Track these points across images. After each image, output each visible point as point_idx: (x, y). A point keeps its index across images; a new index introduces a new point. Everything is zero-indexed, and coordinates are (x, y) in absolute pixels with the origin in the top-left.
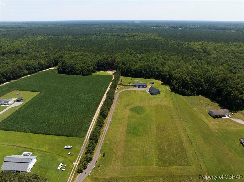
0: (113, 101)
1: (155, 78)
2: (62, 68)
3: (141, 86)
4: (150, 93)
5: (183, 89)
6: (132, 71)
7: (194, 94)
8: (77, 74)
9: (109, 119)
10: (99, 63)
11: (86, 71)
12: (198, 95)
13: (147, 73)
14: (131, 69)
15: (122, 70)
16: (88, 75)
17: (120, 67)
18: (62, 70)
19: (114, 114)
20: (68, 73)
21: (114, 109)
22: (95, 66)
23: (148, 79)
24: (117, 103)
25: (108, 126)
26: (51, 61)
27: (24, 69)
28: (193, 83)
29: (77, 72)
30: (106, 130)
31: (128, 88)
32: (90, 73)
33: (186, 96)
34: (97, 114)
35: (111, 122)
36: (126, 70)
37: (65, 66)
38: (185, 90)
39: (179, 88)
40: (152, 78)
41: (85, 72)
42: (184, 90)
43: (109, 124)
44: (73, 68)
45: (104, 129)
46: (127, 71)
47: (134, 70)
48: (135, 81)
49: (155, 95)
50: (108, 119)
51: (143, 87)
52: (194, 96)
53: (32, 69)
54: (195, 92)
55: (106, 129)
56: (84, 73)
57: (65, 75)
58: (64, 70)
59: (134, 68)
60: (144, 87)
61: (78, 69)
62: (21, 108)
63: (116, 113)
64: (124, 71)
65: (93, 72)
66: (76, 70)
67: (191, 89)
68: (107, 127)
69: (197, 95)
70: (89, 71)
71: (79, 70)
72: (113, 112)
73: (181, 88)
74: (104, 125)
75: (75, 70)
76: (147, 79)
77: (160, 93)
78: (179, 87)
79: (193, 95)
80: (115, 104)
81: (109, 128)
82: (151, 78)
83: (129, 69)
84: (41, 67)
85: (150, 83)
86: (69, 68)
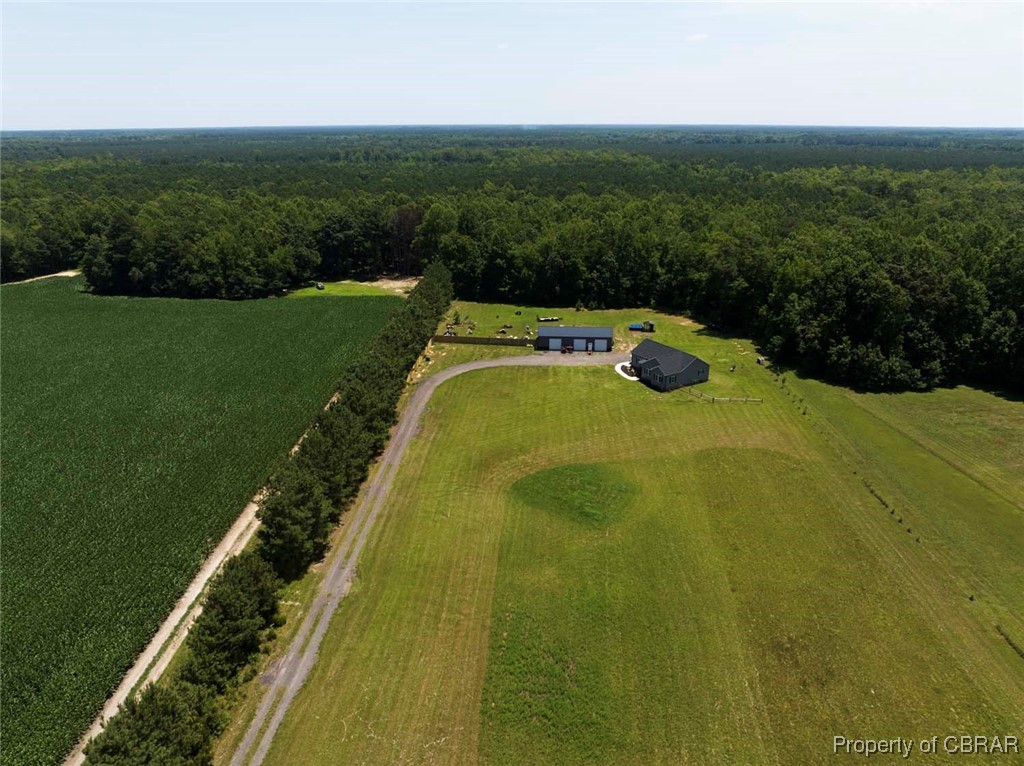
0: (392, 430)
1: (653, 301)
2: (109, 259)
3: (576, 341)
4: (642, 380)
5: (854, 345)
6: (520, 269)
7: (928, 375)
8: (194, 293)
9: (338, 575)
10: (328, 235)
11: (249, 274)
12: (950, 382)
13: (608, 275)
14: (513, 256)
15: (459, 266)
16: (261, 294)
17: (446, 246)
18: (107, 272)
19: (380, 529)
20: (142, 289)
21: (388, 487)
22: (304, 251)
23: (612, 311)
24: (412, 446)
25: (316, 640)
26: (64, 235)
28: (918, 308)
29: (193, 282)
30: (280, 694)
31: (496, 356)
32: (271, 286)
33: (877, 391)
34: (240, 538)
35: (348, 603)
36: (481, 263)
37: (127, 247)
38: (872, 354)
39: (825, 345)
40: (638, 307)
41: (240, 282)
42: (861, 350)
43: (321, 629)
44: (176, 258)
45: (268, 680)
46: (491, 266)
47: (528, 262)
48: (539, 321)
49: (676, 392)
50: (321, 577)
51: (590, 346)
52: (928, 389)
54: (936, 365)
55: (290, 676)
56: (236, 287)
57: (126, 298)
58: (121, 268)
59: (531, 249)
60: (593, 350)
61: (202, 261)
63: (399, 519)
64: (473, 269)
66: (192, 271)
67: (909, 344)
68: (302, 651)
69: (943, 385)
70: (268, 273)
71: (205, 266)
72: (379, 516)
73: (845, 338)
74: (272, 637)
75: (181, 271)
76: (608, 308)
77: (707, 380)
78: (829, 334)
79: (924, 385)
80: (405, 451)
81: (315, 668)
82: (630, 306)
83: (502, 257)
85: (632, 329)
86: (149, 260)
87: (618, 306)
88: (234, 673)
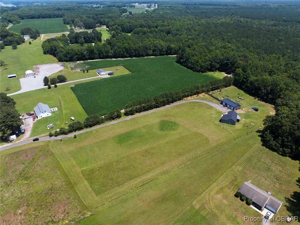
3: (228, 105)
7: (284, 151)
10: (223, 61)
11: (198, 67)
15: (237, 78)
16: (199, 71)
25: (119, 122)
27: (150, 49)
30: (110, 124)
31: (211, 101)
32: (201, 70)
33: (267, 147)
40: (271, 104)
48: (238, 98)
49: (221, 123)
50: (129, 117)
51: (230, 107)
53: (157, 52)
54: (288, 151)
55: (113, 123)
56: (194, 69)
57: (179, 65)
60: (230, 109)
61: (191, 61)
62: (101, 80)
64: (239, 80)
65: (211, 70)
66: (189, 63)
68: (117, 122)
70: (202, 67)
72: (144, 115)
74: (117, 119)
76: (263, 101)
84: (169, 51)
85: (253, 108)
86: (184, 58)
87: (266, 102)
88: (110, 120)
